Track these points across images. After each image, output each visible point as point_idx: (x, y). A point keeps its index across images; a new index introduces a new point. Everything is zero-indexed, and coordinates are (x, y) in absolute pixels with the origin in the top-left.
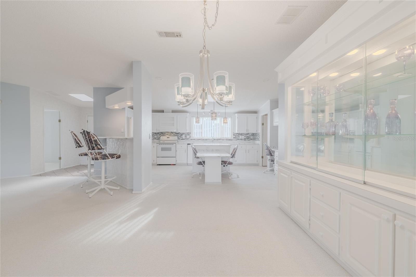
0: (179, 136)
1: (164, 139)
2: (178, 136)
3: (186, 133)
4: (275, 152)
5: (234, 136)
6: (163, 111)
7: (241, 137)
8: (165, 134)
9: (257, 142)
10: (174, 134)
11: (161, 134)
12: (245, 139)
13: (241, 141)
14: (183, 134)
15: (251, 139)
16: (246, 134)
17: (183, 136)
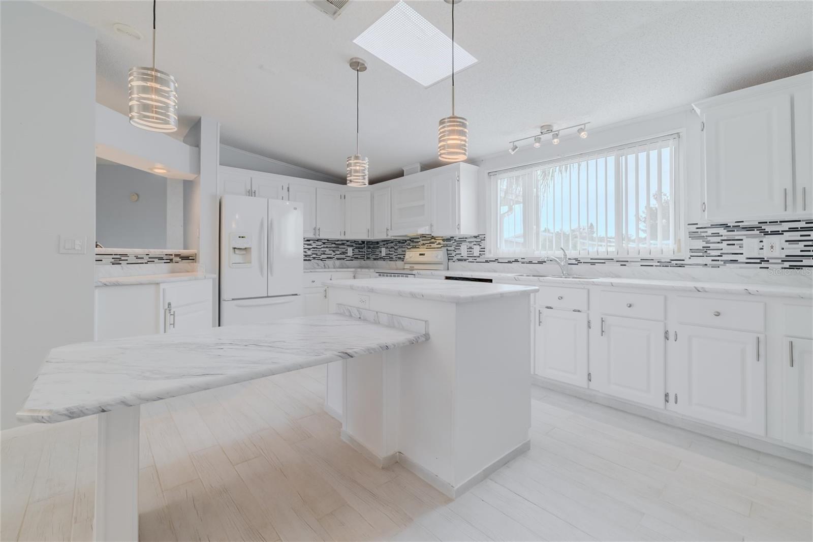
0: (452, 248)
1: (412, 260)
2: (447, 250)
3: (470, 237)
5: (699, 244)
6: (400, 174)
8: (417, 242)
10: (439, 244)
11: (409, 245)
12: (792, 262)
14: (464, 240)
16: (803, 224)
17: (464, 250)
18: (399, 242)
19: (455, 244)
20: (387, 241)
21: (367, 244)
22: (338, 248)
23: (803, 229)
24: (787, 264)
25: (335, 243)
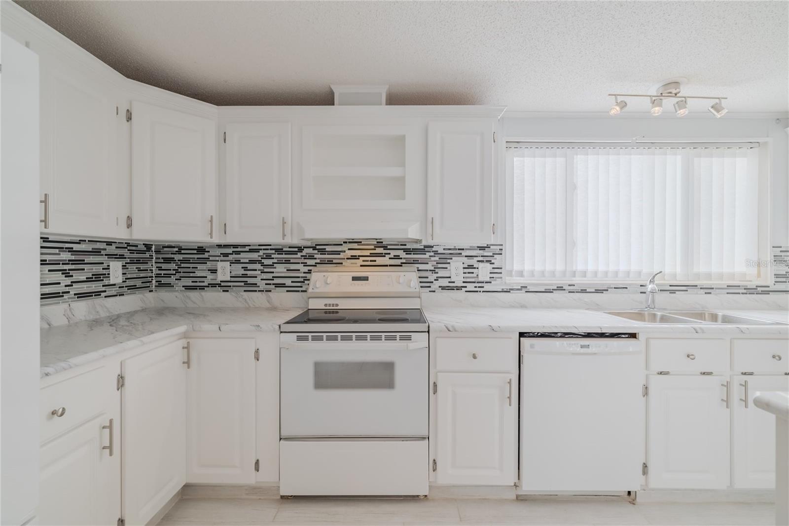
0: (429, 267)
1: (333, 288)
2: (418, 270)
3: (471, 249)
8: (338, 253)
10: (397, 257)
11: (311, 257)
14: (458, 252)
17: (456, 270)
18: (279, 251)
19: (437, 258)
20: (235, 246)
21: (157, 252)
22: (82, 262)
25: (70, 250)
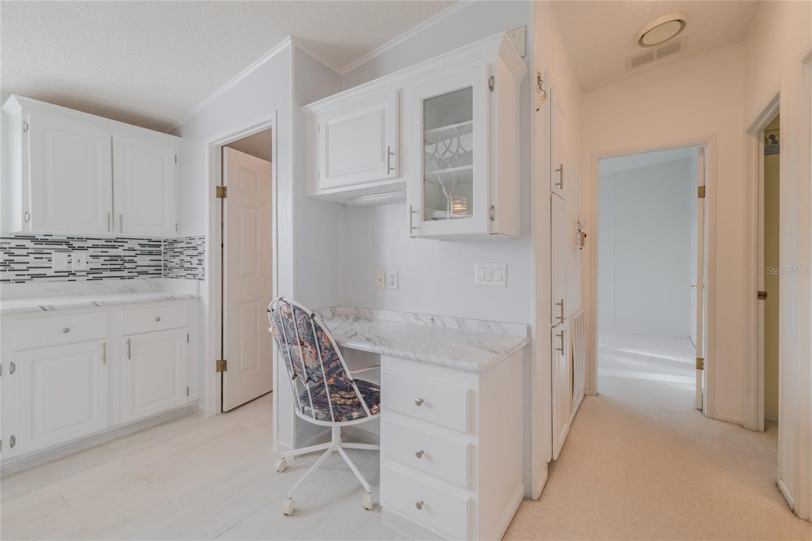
4: (383, 358)
7: (59, 260)
9: (183, 287)
12: (95, 274)
13: (62, 284)
15: (140, 273)
16: (103, 243)
23: (103, 246)
24: (91, 276)
